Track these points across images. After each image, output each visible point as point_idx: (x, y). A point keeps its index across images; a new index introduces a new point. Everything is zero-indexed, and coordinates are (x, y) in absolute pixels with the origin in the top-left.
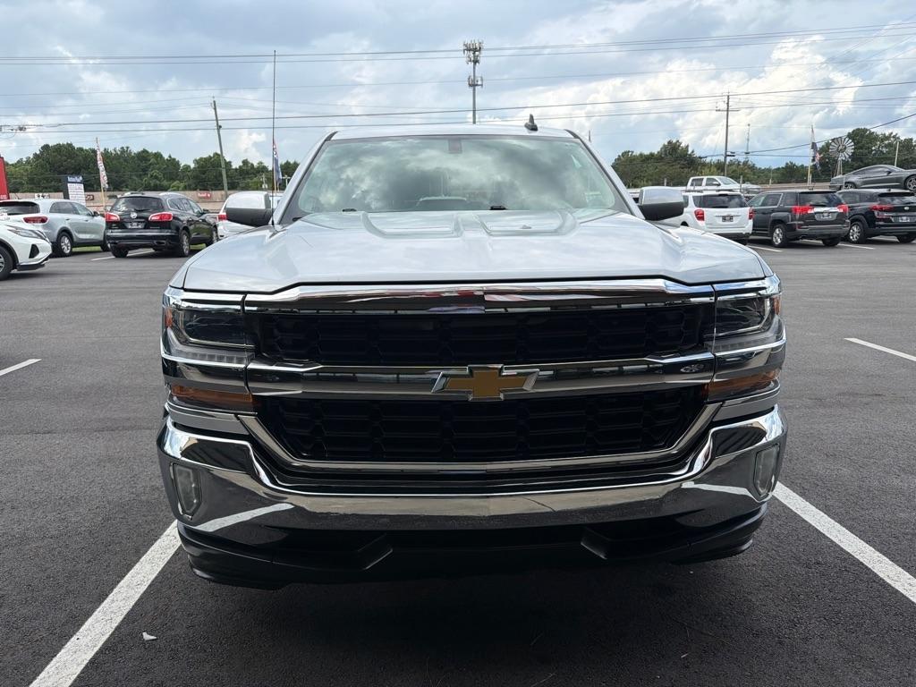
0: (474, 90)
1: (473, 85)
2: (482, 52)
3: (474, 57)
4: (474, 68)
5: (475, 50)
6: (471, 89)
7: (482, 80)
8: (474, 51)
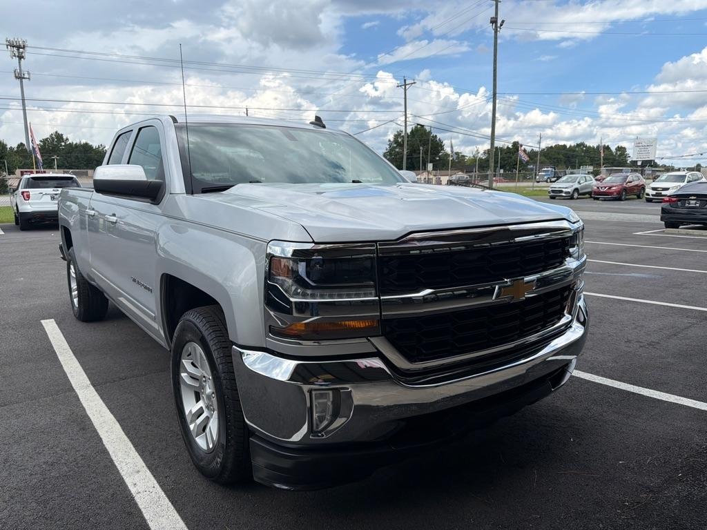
0: (21, 82)
1: (20, 77)
2: (26, 48)
3: (19, 53)
4: (19, 63)
5: (19, 47)
6: (18, 81)
7: (29, 74)
8: (18, 49)
